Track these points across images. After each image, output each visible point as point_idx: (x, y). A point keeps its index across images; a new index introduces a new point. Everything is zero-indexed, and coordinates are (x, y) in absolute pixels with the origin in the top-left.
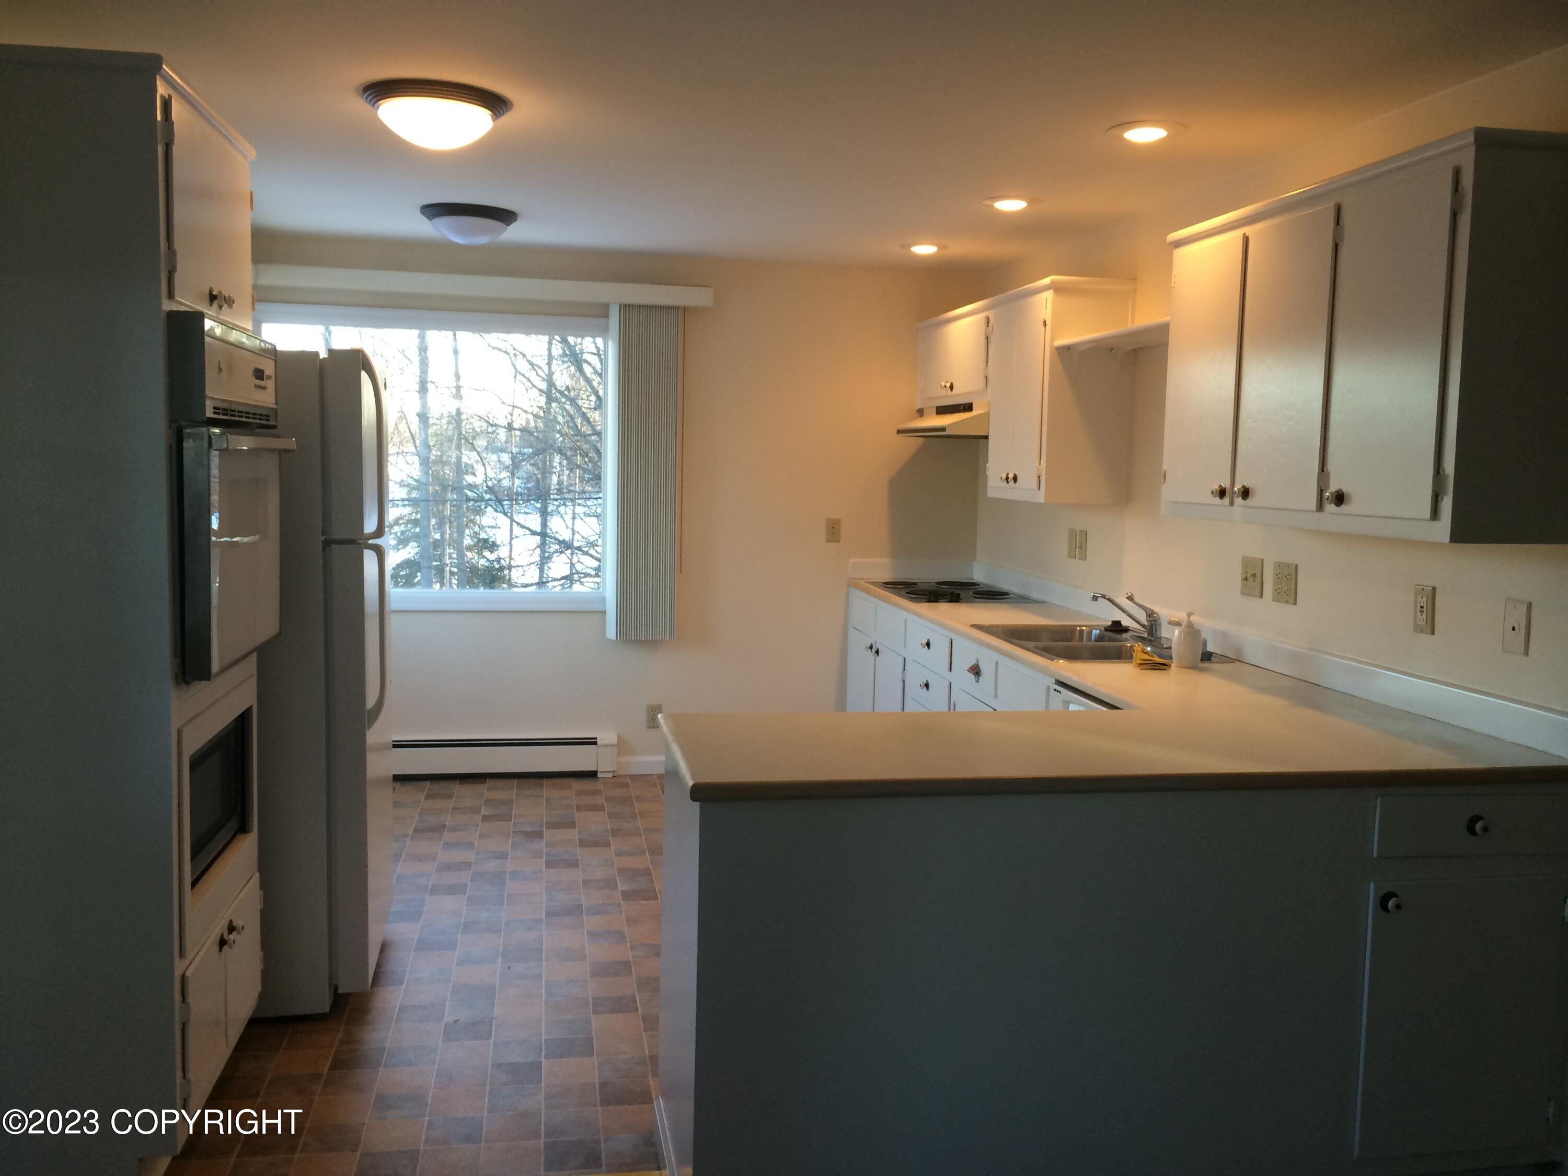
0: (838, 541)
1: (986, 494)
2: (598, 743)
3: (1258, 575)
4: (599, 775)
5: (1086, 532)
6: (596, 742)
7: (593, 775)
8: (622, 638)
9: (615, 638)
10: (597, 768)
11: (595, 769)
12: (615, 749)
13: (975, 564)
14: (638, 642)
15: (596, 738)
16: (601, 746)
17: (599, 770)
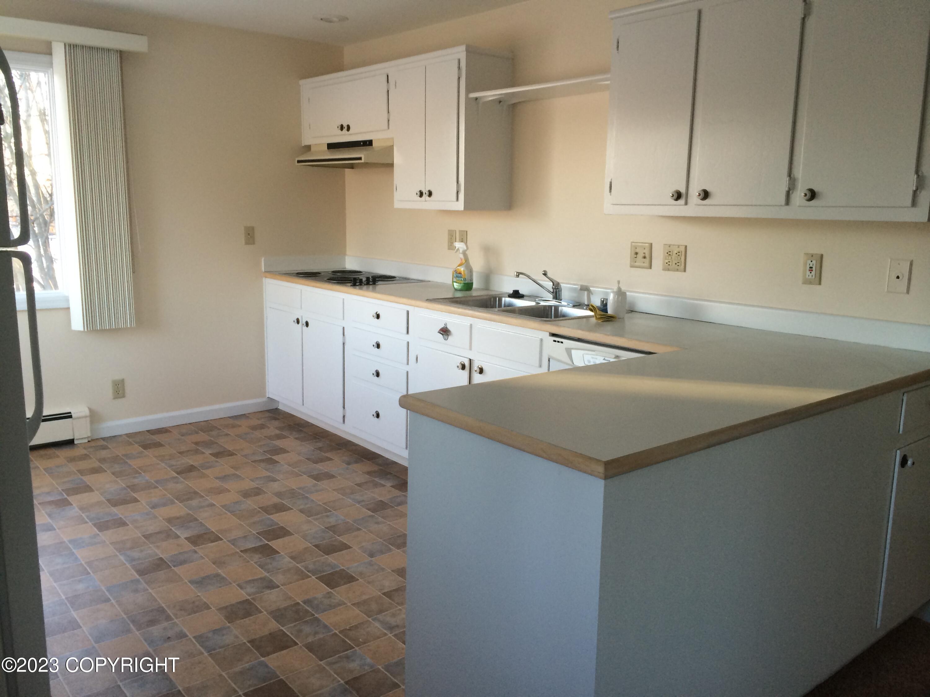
0: (254, 243)
1: (394, 207)
2: (73, 416)
3: (647, 255)
4: (76, 442)
5: (467, 232)
6: (71, 416)
7: (70, 443)
8: (89, 329)
9: (82, 329)
10: (74, 436)
11: (72, 438)
12: (88, 419)
13: (346, 257)
14: (103, 331)
15: (70, 413)
16: (76, 419)
17: (75, 438)
